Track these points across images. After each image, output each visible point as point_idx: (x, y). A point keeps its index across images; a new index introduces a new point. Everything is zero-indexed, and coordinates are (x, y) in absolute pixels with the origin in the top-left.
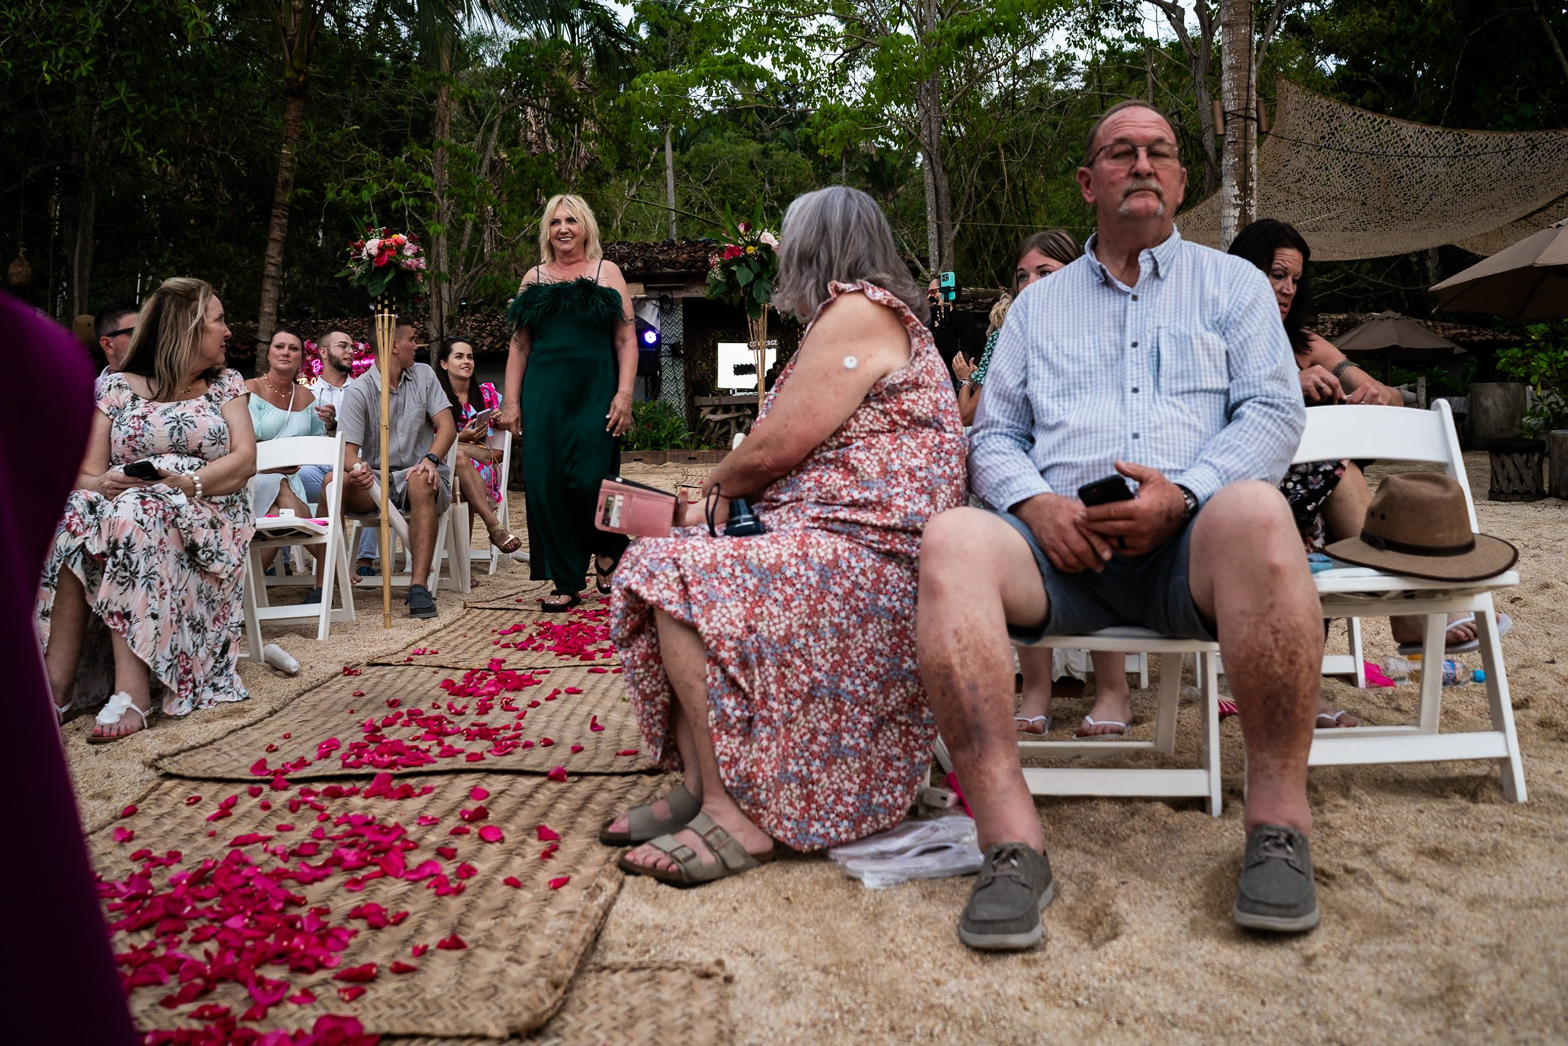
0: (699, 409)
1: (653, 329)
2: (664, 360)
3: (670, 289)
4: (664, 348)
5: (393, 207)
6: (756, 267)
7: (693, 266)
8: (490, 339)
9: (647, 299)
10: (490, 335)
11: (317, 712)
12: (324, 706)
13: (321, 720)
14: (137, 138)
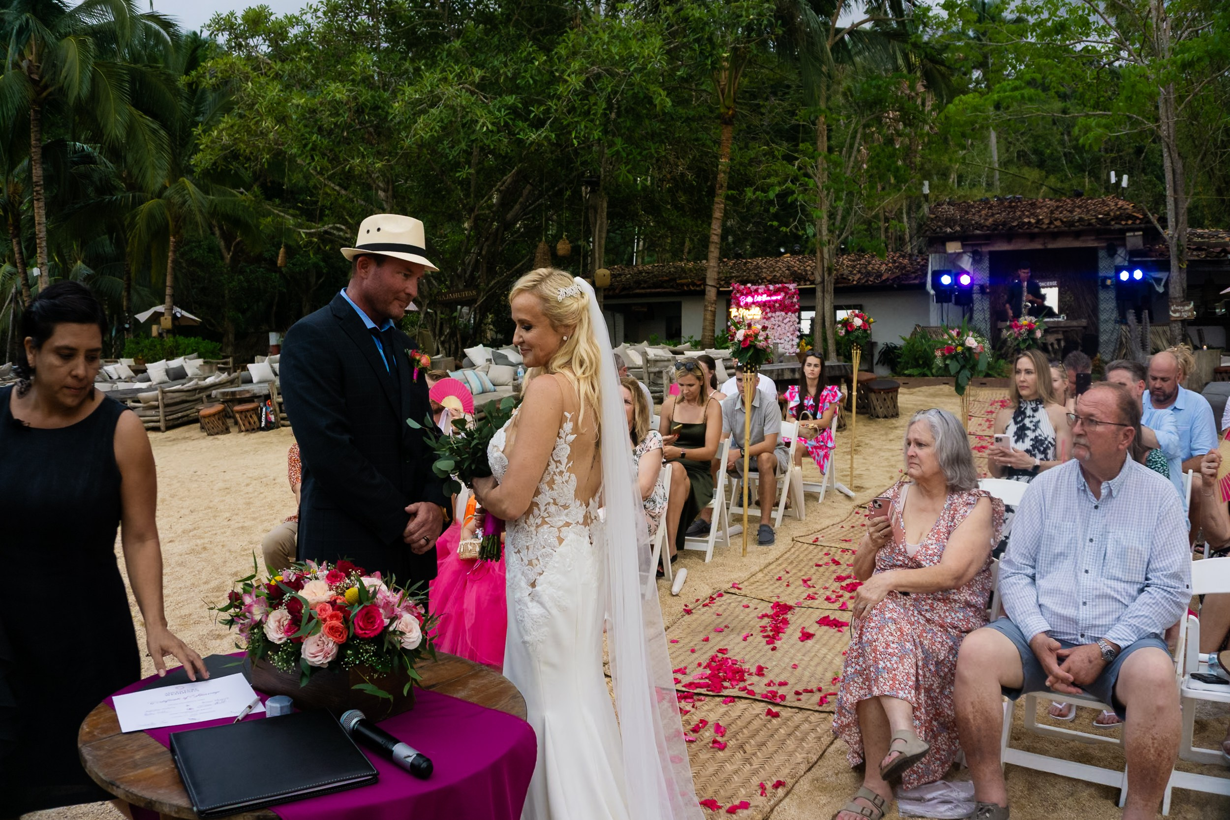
0: (1000, 330)
1: (968, 273)
2: (976, 296)
3: (980, 245)
4: (976, 288)
5: (789, 201)
6: (962, 361)
7: (995, 229)
8: (858, 276)
9: (964, 252)
10: (859, 272)
11: (689, 630)
12: (694, 626)
13: (690, 638)
14: (629, 172)
